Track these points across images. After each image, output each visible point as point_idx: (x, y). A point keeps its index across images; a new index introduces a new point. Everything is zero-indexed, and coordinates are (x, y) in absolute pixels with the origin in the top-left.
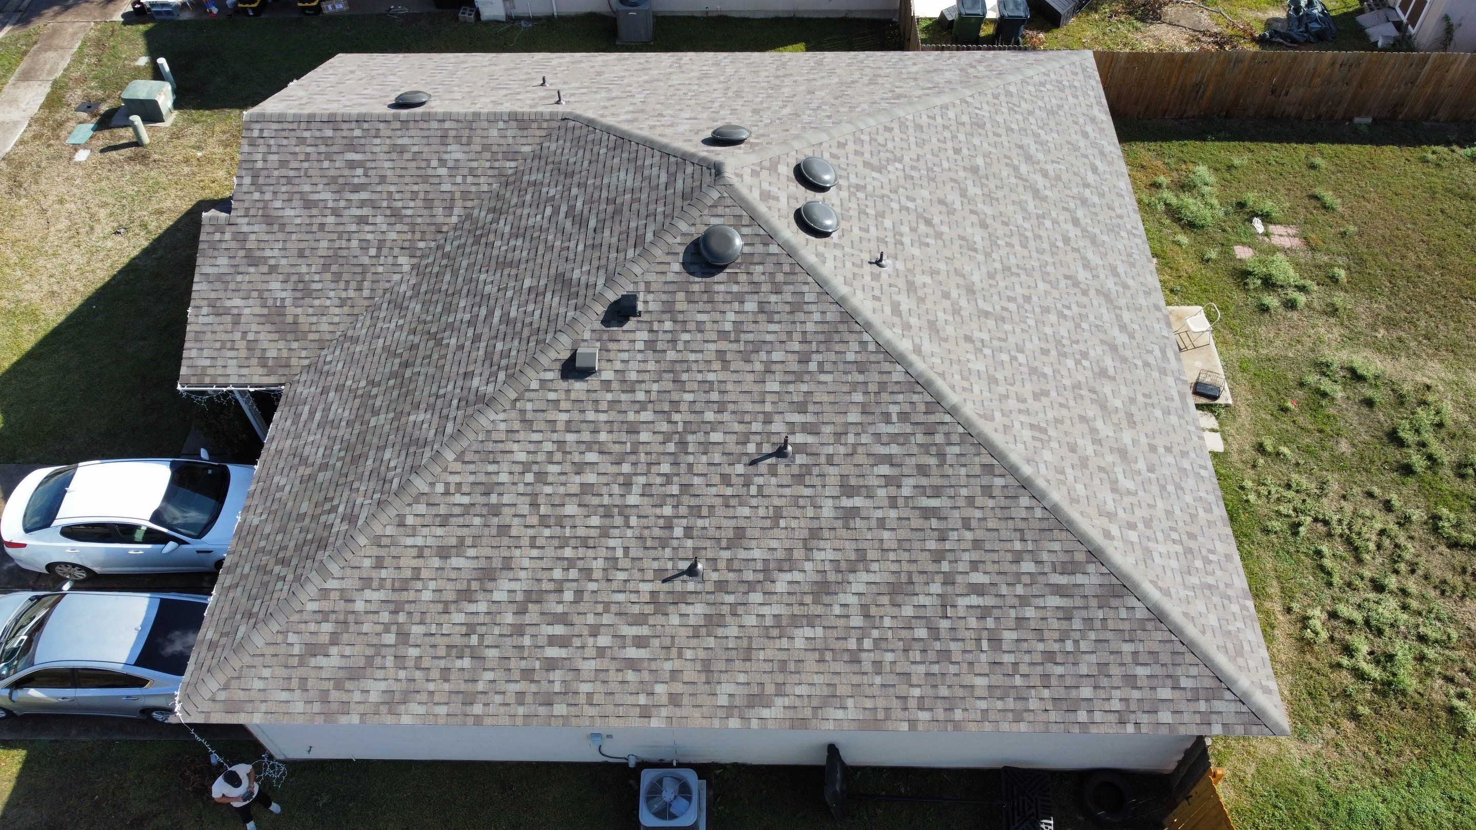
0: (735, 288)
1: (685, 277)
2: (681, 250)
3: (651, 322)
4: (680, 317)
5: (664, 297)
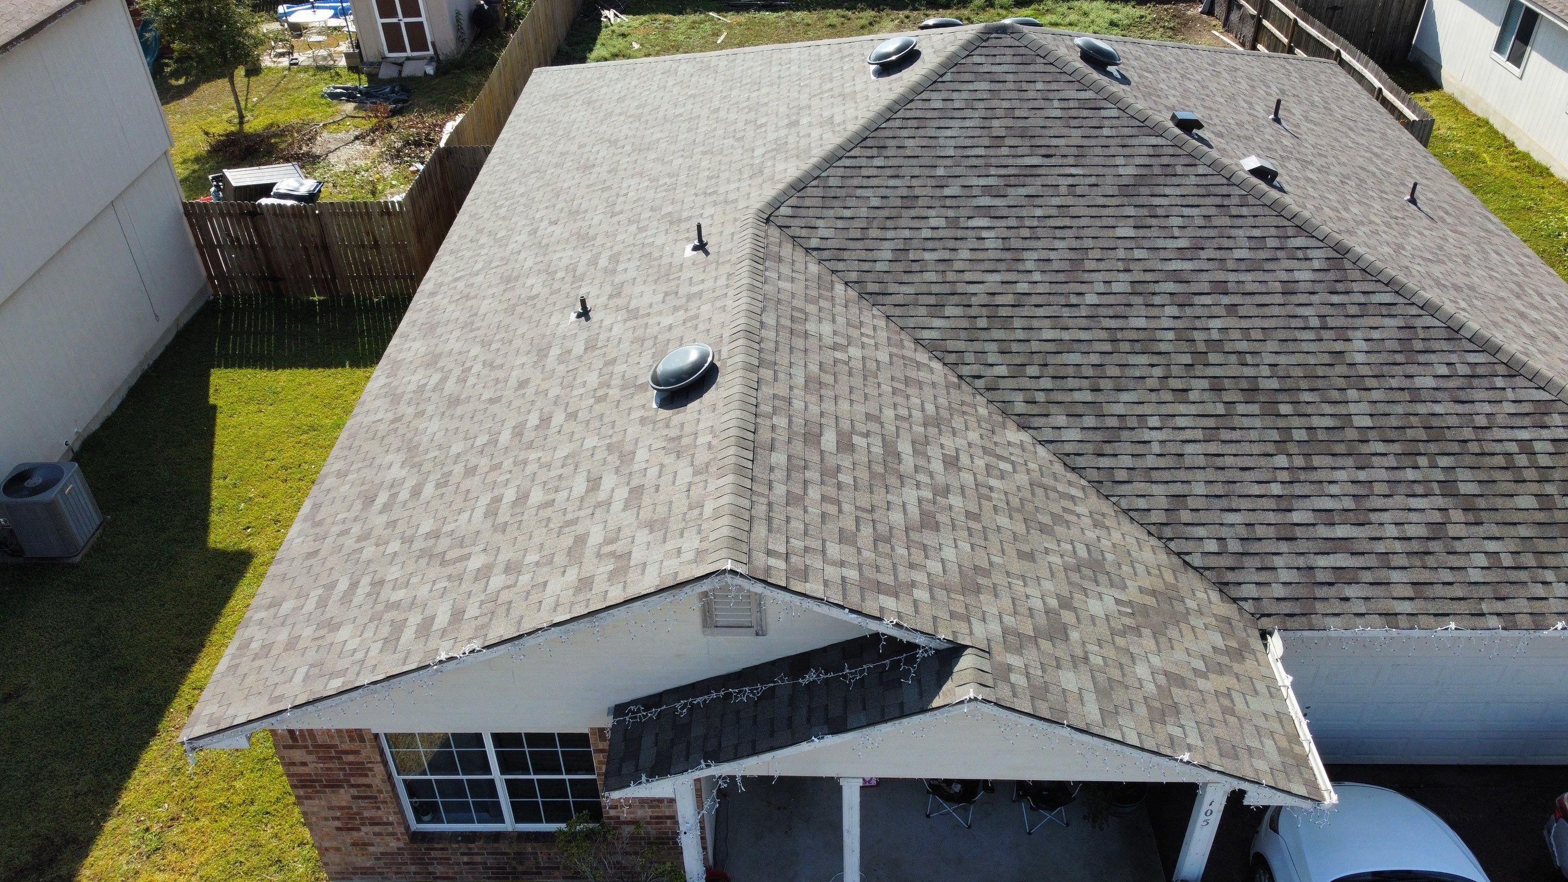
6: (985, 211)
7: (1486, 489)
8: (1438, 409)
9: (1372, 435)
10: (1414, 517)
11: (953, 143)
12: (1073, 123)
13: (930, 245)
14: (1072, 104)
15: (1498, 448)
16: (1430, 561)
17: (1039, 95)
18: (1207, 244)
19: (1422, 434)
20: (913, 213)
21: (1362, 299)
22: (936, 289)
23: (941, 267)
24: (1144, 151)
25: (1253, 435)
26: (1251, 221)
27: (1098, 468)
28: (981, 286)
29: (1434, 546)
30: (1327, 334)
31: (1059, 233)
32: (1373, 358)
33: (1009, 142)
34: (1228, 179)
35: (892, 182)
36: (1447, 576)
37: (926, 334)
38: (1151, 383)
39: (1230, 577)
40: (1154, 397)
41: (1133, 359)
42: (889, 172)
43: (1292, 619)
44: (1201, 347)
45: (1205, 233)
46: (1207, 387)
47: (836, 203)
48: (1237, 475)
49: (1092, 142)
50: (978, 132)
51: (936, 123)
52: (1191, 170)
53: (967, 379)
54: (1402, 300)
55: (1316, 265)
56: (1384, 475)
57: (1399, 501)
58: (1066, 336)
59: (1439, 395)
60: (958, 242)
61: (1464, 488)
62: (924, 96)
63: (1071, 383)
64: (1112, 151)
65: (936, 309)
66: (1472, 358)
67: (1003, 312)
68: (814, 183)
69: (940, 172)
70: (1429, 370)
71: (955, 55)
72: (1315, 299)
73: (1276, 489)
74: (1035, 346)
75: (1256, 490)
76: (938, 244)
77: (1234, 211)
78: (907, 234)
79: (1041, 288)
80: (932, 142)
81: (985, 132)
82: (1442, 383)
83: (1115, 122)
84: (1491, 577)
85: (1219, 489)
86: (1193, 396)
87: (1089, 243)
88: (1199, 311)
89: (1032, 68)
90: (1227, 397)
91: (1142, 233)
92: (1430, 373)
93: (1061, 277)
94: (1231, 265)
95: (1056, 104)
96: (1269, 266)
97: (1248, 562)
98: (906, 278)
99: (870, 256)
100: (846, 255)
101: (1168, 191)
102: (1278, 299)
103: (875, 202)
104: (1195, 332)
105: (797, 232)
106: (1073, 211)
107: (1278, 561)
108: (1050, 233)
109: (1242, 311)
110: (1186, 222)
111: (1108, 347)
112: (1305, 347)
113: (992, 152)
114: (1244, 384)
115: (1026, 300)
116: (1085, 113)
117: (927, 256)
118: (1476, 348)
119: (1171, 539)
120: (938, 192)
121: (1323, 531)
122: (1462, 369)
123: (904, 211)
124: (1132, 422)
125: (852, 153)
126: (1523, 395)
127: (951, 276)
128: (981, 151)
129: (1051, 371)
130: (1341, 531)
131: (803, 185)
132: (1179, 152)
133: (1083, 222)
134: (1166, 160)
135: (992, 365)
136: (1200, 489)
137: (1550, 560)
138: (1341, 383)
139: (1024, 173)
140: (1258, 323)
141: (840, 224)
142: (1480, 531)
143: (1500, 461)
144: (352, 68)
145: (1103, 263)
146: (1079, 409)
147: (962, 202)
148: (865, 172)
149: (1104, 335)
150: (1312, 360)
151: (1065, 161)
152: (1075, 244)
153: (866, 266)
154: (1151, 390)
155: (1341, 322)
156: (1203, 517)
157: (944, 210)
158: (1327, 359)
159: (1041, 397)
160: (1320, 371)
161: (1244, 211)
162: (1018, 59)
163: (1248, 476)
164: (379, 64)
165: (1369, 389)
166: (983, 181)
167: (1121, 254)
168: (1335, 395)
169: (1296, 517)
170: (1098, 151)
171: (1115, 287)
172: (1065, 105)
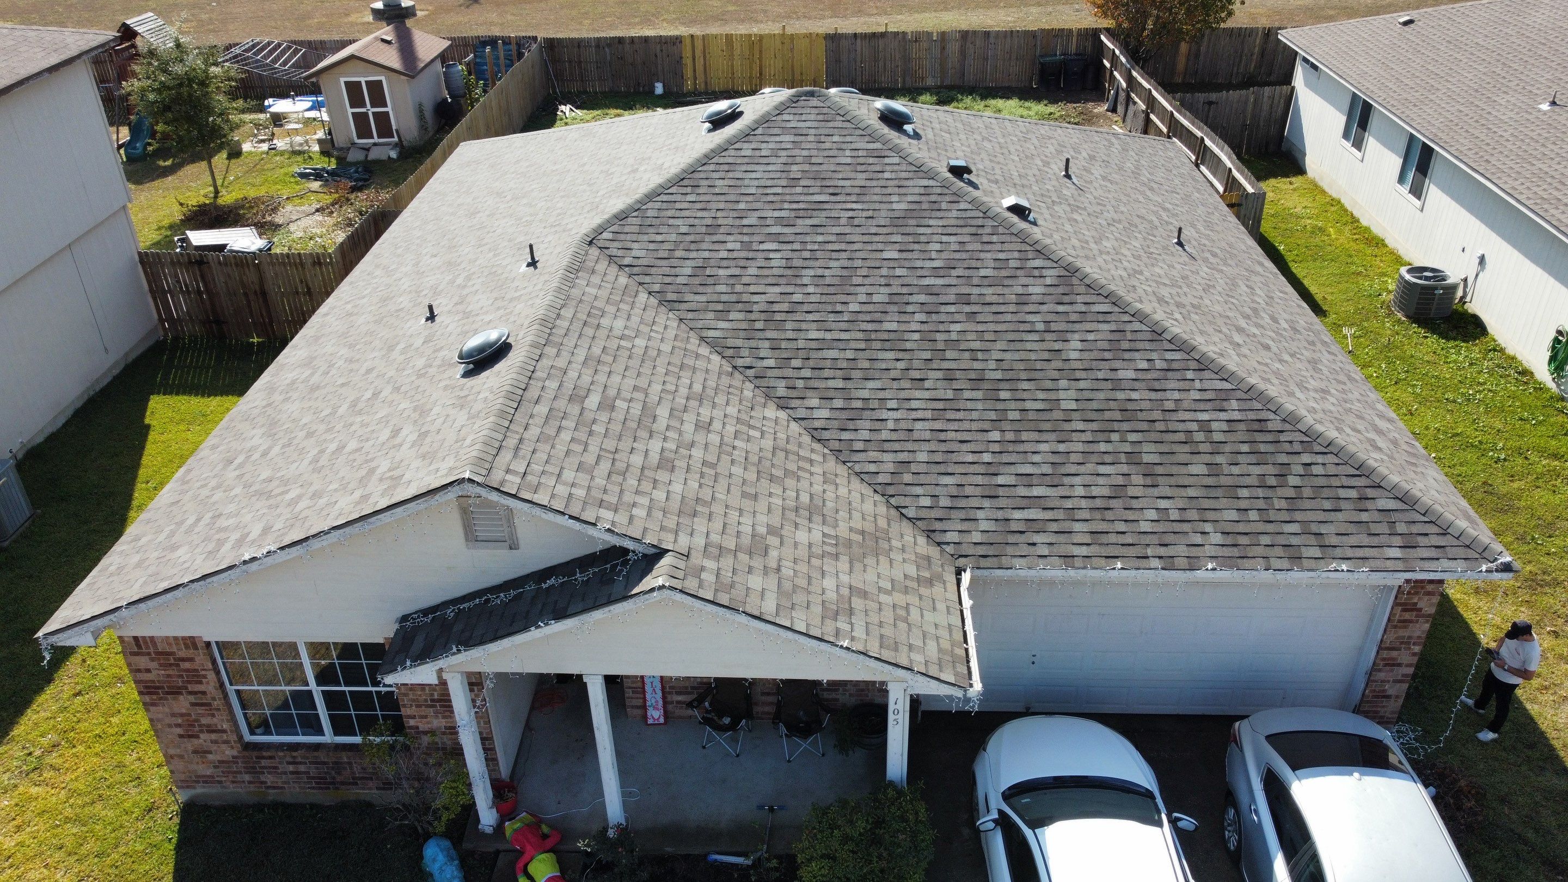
6: (775, 237)
7: (1165, 459)
8: (1135, 395)
9: (1076, 415)
10: (1101, 480)
11: (756, 183)
12: (859, 168)
13: (725, 263)
14: (861, 153)
15: (1181, 427)
16: (1109, 515)
17: (835, 146)
18: (959, 264)
19: (1117, 415)
20: (715, 238)
21: (1083, 308)
22: (724, 298)
23: (732, 281)
24: (917, 190)
25: (975, 415)
26: (999, 247)
27: (840, 440)
28: (763, 296)
29: (1113, 503)
30: (1048, 336)
31: (834, 255)
32: (1086, 355)
33: (803, 183)
34: (985, 213)
35: (700, 214)
36: (1122, 527)
37: (711, 333)
38: (893, 374)
39: (938, 526)
40: (895, 385)
41: (881, 355)
42: (699, 206)
43: (984, 559)
44: (941, 346)
45: (957, 256)
46: (941, 377)
47: (651, 230)
48: (955, 446)
49: (874, 183)
50: (778, 175)
51: (744, 168)
52: (955, 206)
53: (740, 369)
54: (1116, 309)
55: (1048, 281)
56: (1080, 447)
57: (1090, 467)
58: (828, 336)
59: (1137, 385)
60: (750, 261)
61: (1146, 458)
62: (736, 146)
63: (827, 373)
64: (889, 191)
65: (722, 314)
66: (1169, 356)
67: (778, 317)
68: (635, 214)
69: (742, 206)
70: (1132, 365)
71: (768, 113)
72: (1044, 308)
73: (987, 458)
74: (801, 344)
75: (970, 458)
76: (732, 263)
77: (985, 239)
78: (706, 254)
79: (813, 299)
80: (739, 183)
81: (784, 175)
82: (1141, 375)
83: (896, 168)
84: (1160, 528)
85: (938, 457)
86: (927, 384)
87: (858, 263)
88: (943, 317)
89: (831, 124)
90: (956, 385)
91: (904, 255)
92: (1132, 367)
93: (832, 290)
94: (976, 281)
95: (848, 153)
96: (1009, 282)
97: (955, 514)
98: (701, 289)
99: (673, 271)
100: (653, 271)
101: (931, 222)
102: (1012, 308)
103: (684, 229)
104: (938, 334)
105: (614, 252)
106: (848, 238)
107: (980, 514)
108: (828, 255)
109: (980, 318)
110: (944, 247)
111: (862, 345)
112: (1029, 346)
113: (787, 190)
114: (973, 375)
115: (799, 307)
116: (871, 160)
117: (721, 272)
118: (1174, 347)
119: (893, 496)
120: (738, 222)
121: (1022, 491)
122: (1159, 364)
123: (707, 236)
124: (875, 404)
125: (670, 191)
126: (1207, 385)
127: (739, 288)
128: (779, 190)
129: (811, 363)
130: (1036, 491)
131: (625, 215)
132: (946, 191)
133: (856, 247)
134: (933, 198)
135: (763, 358)
136: (922, 457)
137: (1211, 515)
138: (1055, 374)
139: (813, 207)
140: (992, 327)
141: (652, 246)
142: (1155, 492)
143: (1181, 437)
144: (324, 153)
145: (868, 279)
146: (831, 394)
147: (757, 230)
148: (678, 206)
149: (860, 335)
150: (1033, 356)
151: (849, 198)
152: (848, 264)
153: (668, 280)
154: (894, 379)
155: (1063, 326)
156: (922, 479)
157: (740, 236)
158: (1046, 355)
159: (800, 384)
160: (1039, 365)
161: (995, 239)
162: (821, 117)
163: (965, 447)
164: (349, 149)
165: (1078, 380)
166: (777, 214)
167: (884, 272)
168: (1049, 384)
169: (1000, 480)
170: (877, 190)
171: (876, 298)
172: (855, 154)
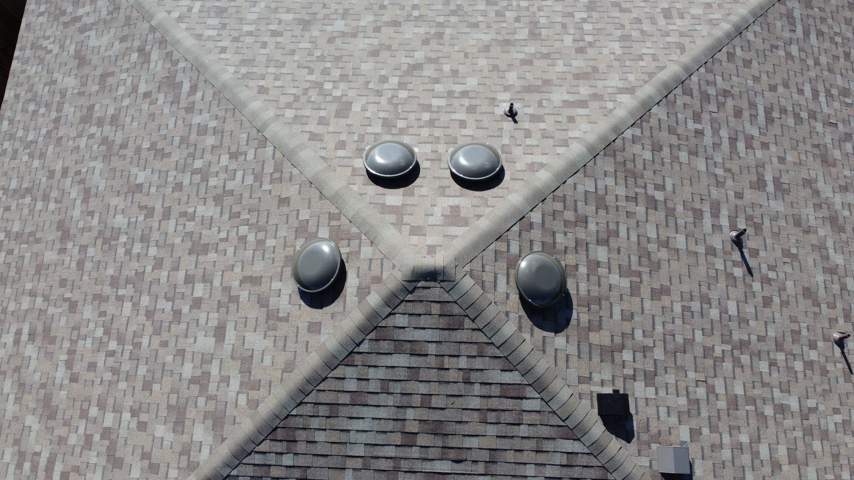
0: (583, 270)
1: (571, 330)
2: (539, 333)
3: (625, 378)
4: (618, 340)
5: (596, 359)
11: (363, 438)
12: (492, 417)
14: (496, 390)
50: (390, 426)
64: (526, 457)
80: (343, 437)
81: (399, 424)
89: (457, 336)
95: (477, 389)
116: (505, 406)
125: (262, 448)
128: (390, 452)
132: (594, 462)
162: (444, 322)
170: (510, 456)
172: (485, 391)
